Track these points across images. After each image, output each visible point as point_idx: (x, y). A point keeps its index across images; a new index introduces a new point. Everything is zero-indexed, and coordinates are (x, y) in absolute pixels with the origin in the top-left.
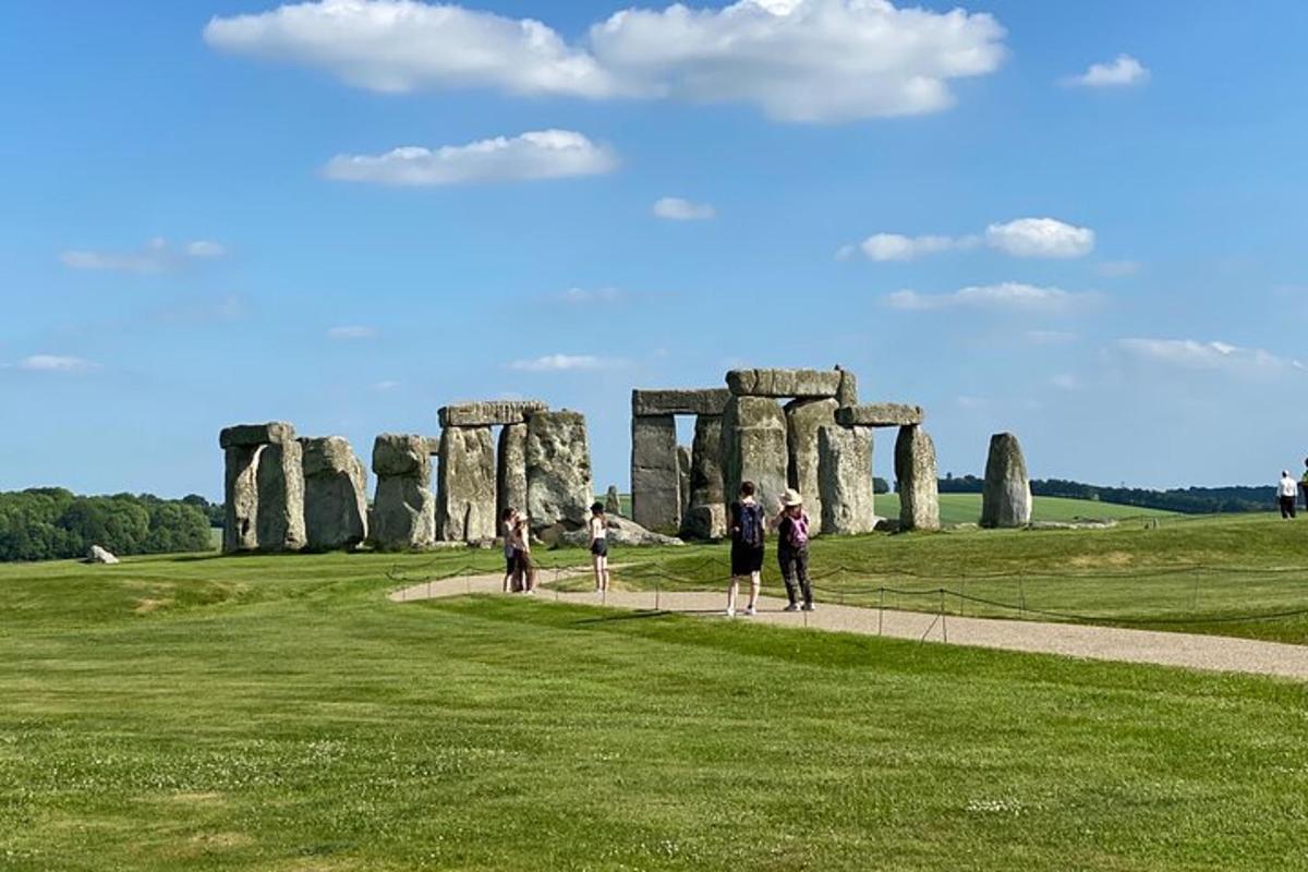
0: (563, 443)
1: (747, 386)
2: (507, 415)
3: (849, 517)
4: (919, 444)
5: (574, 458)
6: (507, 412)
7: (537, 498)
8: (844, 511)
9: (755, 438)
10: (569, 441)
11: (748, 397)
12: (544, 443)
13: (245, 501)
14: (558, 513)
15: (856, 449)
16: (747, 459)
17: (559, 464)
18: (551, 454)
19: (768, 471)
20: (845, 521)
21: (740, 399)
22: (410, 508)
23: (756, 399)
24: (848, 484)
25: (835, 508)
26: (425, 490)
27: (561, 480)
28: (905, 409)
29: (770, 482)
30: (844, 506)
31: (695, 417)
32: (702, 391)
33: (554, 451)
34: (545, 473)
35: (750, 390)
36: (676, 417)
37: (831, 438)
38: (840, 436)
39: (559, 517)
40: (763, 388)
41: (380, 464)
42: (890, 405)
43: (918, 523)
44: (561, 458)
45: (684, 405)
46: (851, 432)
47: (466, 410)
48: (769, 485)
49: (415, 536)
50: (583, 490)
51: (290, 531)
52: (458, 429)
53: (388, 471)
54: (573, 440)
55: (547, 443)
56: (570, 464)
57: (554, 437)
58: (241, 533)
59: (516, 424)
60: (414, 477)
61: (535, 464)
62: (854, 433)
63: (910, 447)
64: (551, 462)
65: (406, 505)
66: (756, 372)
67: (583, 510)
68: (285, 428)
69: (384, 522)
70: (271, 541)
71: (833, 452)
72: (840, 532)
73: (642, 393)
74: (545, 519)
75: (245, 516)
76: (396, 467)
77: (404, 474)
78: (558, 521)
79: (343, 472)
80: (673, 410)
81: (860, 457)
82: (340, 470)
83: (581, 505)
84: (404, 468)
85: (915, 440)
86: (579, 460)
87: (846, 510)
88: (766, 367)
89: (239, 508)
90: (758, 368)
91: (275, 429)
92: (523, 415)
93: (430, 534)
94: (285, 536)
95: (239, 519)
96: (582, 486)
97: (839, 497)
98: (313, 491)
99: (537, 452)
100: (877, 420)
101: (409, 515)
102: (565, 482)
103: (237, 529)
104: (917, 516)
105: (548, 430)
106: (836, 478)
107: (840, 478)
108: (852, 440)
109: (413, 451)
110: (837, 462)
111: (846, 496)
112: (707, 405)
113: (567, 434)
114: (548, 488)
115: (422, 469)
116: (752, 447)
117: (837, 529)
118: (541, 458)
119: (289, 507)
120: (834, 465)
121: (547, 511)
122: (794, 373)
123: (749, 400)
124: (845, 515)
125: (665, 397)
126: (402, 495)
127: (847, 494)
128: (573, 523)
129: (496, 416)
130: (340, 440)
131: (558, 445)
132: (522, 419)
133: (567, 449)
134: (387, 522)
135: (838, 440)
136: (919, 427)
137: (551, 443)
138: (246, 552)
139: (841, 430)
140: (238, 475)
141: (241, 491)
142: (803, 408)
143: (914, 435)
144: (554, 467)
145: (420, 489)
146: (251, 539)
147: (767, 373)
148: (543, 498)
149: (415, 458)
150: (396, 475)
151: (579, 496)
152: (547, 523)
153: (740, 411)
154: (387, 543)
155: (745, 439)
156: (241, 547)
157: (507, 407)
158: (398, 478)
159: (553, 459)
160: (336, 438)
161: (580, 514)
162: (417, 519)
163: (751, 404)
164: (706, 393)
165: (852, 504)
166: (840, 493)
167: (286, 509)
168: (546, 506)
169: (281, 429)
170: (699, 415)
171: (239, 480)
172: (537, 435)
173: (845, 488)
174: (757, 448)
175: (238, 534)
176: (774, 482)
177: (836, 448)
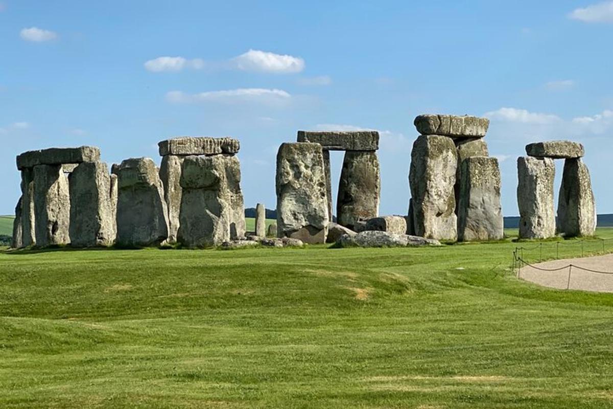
0: (307, 167)
1: (434, 128)
2: (211, 148)
3: (542, 226)
4: (582, 172)
5: (315, 179)
6: (211, 145)
7: (288, 209)
8: (538, 221)
9: (479, 165)
10: (310, 166)
11: (434, 136)
12: (292, 167)
13: (54, 208)
14: (303, 220)
15: (546, 175)
16: (473, 181)
17: (305, 183)
18: (298, 175)
19: (488, 190)
20: (539, 228)
21: (428, 137)
22: (211, 215)
23: (440, 137)
24: (542, 202)
25: (532, 219)
26: (223, 201)
27: (306, 195)
28: (574, 146)
29: (490, 198)
30: (539, 217)
31: (345, 152)
32: (351, 134)
33: (300, 173)
34: (295, 189)
35: (435, 131)
36: (330, 152)
37: (529, 166)
38: (535, 164)
39: (304, 223)
40: (445, 129)
41: (187, 180)
42: (566, 142)
43: (582, 231)
44: (306, 178)
45: (338, 143)
46: (542, 161)
47: (182, 144)
48: (488, 201)
49: (216, 236)
50: (322, 203)
51: (101, 231)
52: (176, 157)
53: (193, 185)
54: (314, 165)
55: (295, 167)
56: (312, 183)
57: (300, 162)
58: (51, 232)
59: (217, 154)
60: (214, 190)
61: (286, 182)
62: (544, 162)
63: (577, 174)
64: (298, 181)
65: (208, 211)
66: (439, 117)
67: (323, 219)
68: (94, 151)
69: (189, 225)
70: (84, 238)
71: (532, 176)
72: (536, 237)
73: (308, 133)
74: (294, 224)
75: (54, 219)
76: (201, 182)
77: (205, 188)
78: (303, 227)
79: (153, 185)
80: (330, 147)
81: (548, 180)
82: (152, 184)
83: (321, 214)
84: (208, 183)
85: (580, 169)
86: (319, 181)
87: (540, 220)
88: (445, 114)
89: (50, 213)
90: (440, 114)
91: (87, 151)
92: (222, 148)
93: (227, 235)
94: (96, 235)
95: (50, 221)
96: (321, 200)
97: (536, 210)
98: (125, 200)
99: (288, 173)
100: (559, 154)
101: (211, 219)
102: (309, 197)
103: (48, 229)
104: (582, 226)
105: (296, 157)
106: (535, 196)
107: (538, 196)
108: (543, 168)
109: (216, 170)
110: (536, 184)
111: (540, 211)
112: (354, 143)
113: (309, 160)
114: (296, 201)
115: (221, 184)
116: (477, 171)
117: (534, 235)
118: (291, 178)
119: (100, 212)
120: (534, 186)
121: (295, 218)
122: (463, 118)
123: (435, 138)
124: (539, 224)
125: (324, 136)
126: (204, 204)
127: (541, 208)
128: (315, 227)
129: (203, 148)
130: (150, 160)
131: (303, 168)
132: (221, 151)
133: (309, 172)
134: (192, 225)
135: (535, 167)
136: (581, 158)
137: (298, 167)
138: (56, 247)
139: (535, 160)
140: (49, 188)
141: (51, 200)
142: (465, 145)
143: (579, 165)
144: (300, 185)
145: (219, 200)
146: (62, 237)
147: (446, 118)
148: (292, 209)
149: (218, 176)
150: (200, 188)
151: (320, 207)
152: (295, 228)
153: (429, 146)
154: (193, 242)
155: (472, 165)
156: (52, 243)
157: (211, 142)
158: (200, 190)
159: (300, 179)
160: (147, 159)
161: (320, 222)
162: (217, 223)
163: (436, 141)
164: (354, 135)
165: (543, 216)
166: (537, 207)
167: (98, 214)
168: (294, 215)
169: (91, 151)
170: (347, 150)
171: (50, 191)
172: (288, 160)
173: (540, 204)
174: (480, 172)
175: (49, 233)
176: (492, 198)
177: (534, 174)
